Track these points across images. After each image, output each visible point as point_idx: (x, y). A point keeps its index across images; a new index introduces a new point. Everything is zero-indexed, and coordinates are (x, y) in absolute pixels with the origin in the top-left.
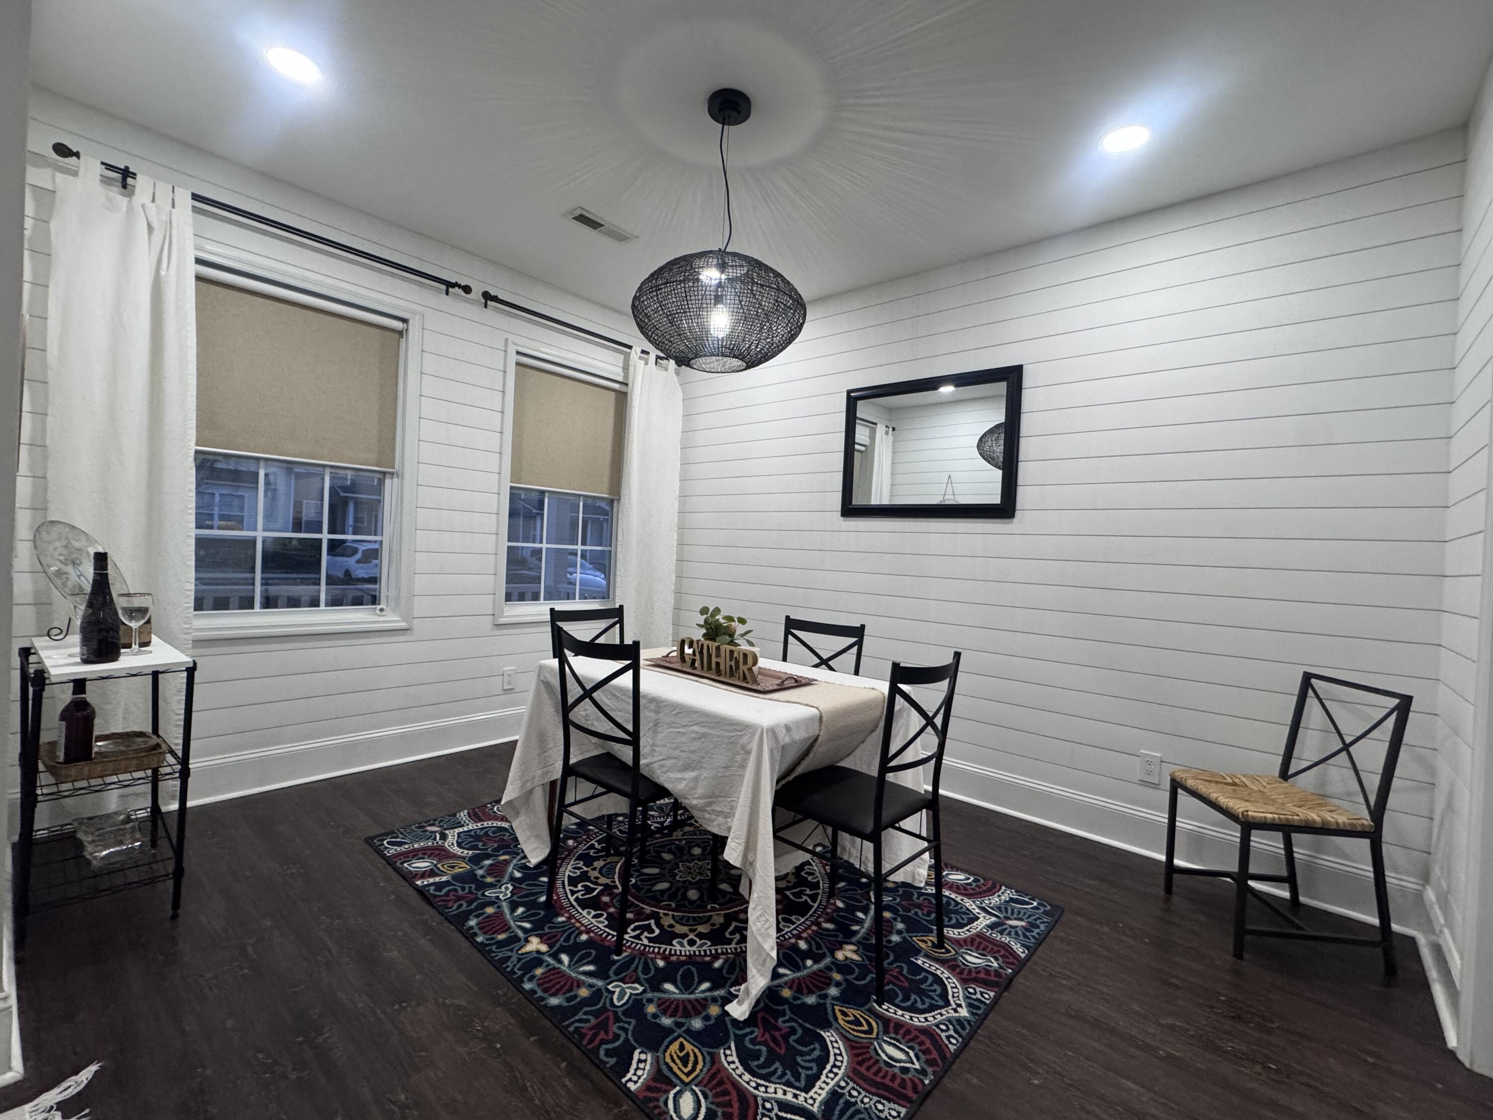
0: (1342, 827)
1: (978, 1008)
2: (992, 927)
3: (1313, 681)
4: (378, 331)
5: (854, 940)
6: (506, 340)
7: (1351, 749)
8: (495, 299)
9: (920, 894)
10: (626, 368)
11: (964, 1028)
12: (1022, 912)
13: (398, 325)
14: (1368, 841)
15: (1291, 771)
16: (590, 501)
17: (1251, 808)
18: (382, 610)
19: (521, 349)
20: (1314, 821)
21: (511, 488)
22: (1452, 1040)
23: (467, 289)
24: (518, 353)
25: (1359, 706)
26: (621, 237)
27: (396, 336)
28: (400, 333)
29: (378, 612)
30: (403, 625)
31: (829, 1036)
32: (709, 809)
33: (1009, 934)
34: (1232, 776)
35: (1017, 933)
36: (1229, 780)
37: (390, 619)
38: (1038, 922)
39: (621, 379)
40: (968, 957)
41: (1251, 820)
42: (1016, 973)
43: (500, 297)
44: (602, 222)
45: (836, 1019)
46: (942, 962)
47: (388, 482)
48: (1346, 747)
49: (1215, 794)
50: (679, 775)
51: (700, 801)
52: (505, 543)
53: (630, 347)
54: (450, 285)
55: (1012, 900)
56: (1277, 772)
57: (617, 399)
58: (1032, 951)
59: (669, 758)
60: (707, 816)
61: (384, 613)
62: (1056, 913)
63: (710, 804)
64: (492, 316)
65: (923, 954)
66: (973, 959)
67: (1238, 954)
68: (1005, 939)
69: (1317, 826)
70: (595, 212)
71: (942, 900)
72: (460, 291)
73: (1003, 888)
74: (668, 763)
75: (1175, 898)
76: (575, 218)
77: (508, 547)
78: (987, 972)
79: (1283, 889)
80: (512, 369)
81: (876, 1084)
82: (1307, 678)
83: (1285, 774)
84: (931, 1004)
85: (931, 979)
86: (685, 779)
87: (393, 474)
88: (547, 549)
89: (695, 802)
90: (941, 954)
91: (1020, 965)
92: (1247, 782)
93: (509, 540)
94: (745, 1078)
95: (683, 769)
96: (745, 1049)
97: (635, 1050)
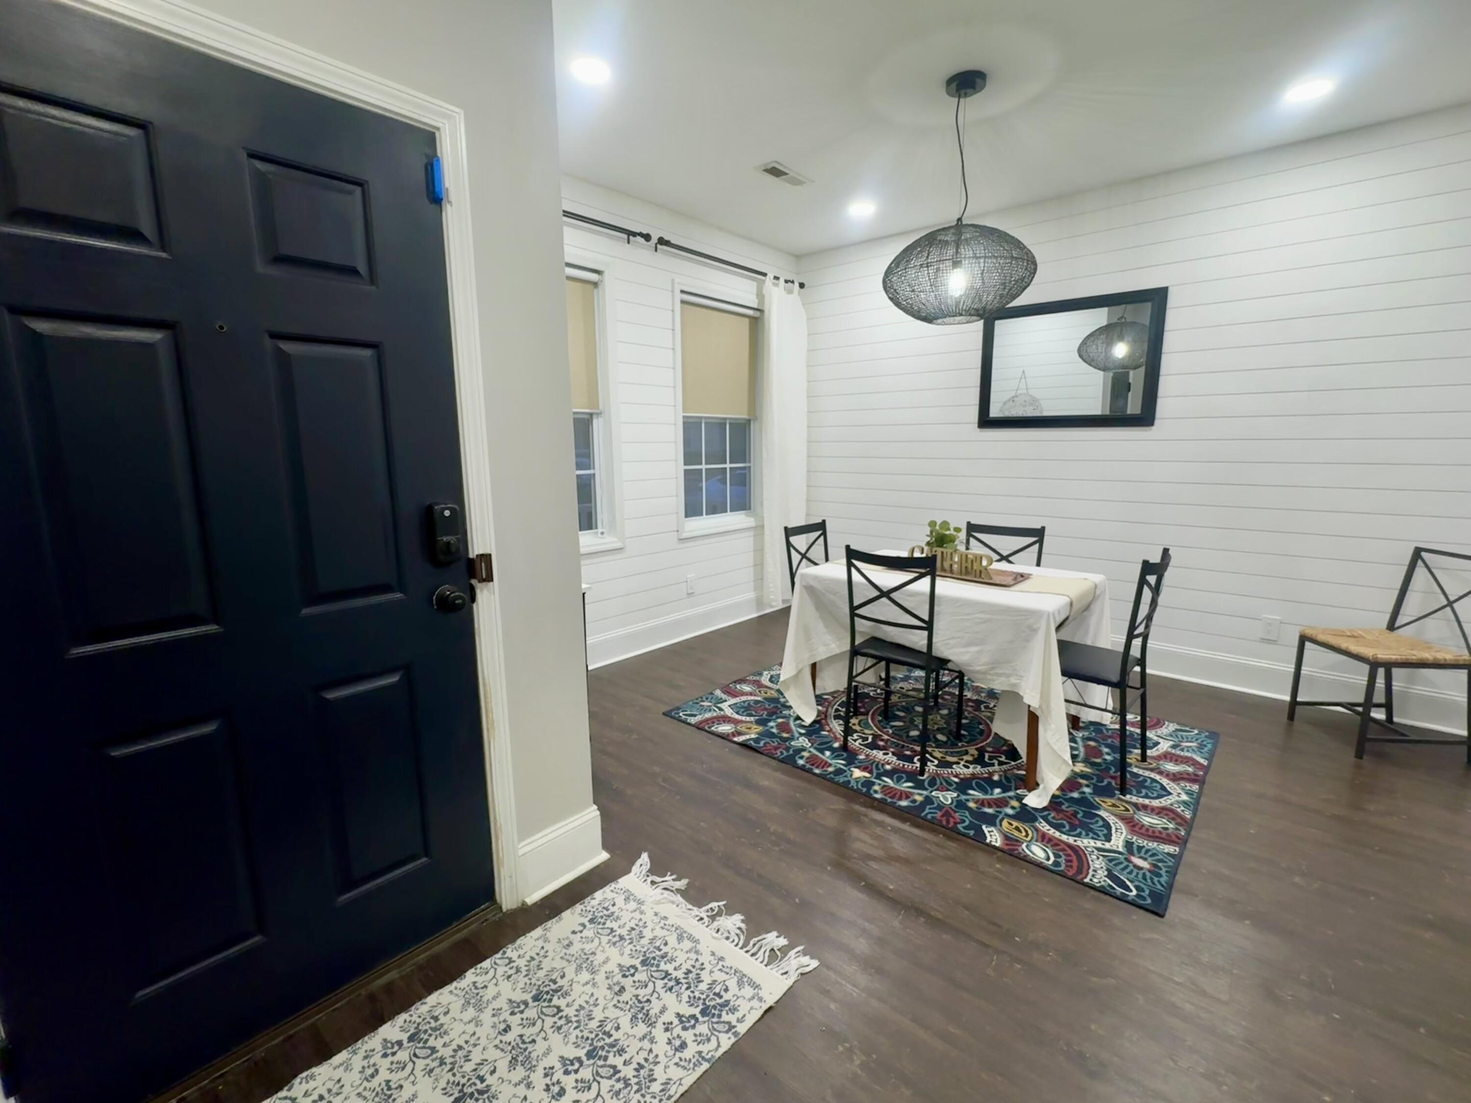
0: (1448, 662)
1: (1192, 795)
2: (1174, 747)
3: (1423, 554)
4: (579, 284)
5: (1080, 759)
6: (673, 281)
7: (1455, 605)
8: (667, 243)
9: (1108, 730)
10: (760, 296)
11: (1190, 806)
12: (1190, 737)
13: (593, 277)
14: (1466, 671)
15: (1397, 624)
16: (733, 421)
17: (1379, 652)
18: (602, 533)
19: (686, 289)
20: (1428, 659)
21: (684, 417)
23: (647, 237)
24: (682, 292)
25: (1460, 572)
26: (796, 182)
27: (591, 287)
28: (595, 284)
29: (600, 535)
30: (619, 545)
31: (1102, 813)
32: (991, 672)
33: (1188, 751)
34: (1350, 631)
35: (1193, 750)
36: (1349, 634)
37: (609, 541)
38: (1205, 743)
39: (755, 306)
40: (1166, 766)
41: (1380, 661)
42: (1206, 774)
43: (673, 242)
44: (786, 171)
45: (1101, 805)
46: (1152, 770)
47: (595, 421)
48: (1450, 604)
49: (1344, 644)
50: (964, 650)
51: (983, 667)
52: (682, 467)
53: (765, 275)
54: (631, 234)
55: (1177, 730)
56: (1385, 625)
57: (750, 324)
58: (1210, 759)
59: (953, 638)
60: (989, 677)
61: (604, 535)
62: (1214, 736)
63: (993, 668)
64: (665, 259)
65: (1133, 766)
66: (1171, 767)
67: (1359, 755)
68: (1189, 755)
69: (1430, 662)
70: (785, 162)
71: (1126, 733)
72: (641, 240)
73: (1167, 723)
74: (952, 642)
75: (1296, 722)
76: (766, 171)
77: (685, 471)
78: (1188, 774)
79: (1381, 713)
80: (678, 305)
81: (1149, 836)
82: (1417, 553)
83: (1392, 626)
84: (1158, 795)
85: (1149, 781)
86: (968, 652)
87: (598, 414)
88: (706, 469)
89: (978, 668)
90: (1145, 765)
91: (1206, 769)
92: (1364, 635)
93: (685, 464)
94: (1064, 837)
95: (969, 645)
96: (1052, 822)
97: (981, 826)
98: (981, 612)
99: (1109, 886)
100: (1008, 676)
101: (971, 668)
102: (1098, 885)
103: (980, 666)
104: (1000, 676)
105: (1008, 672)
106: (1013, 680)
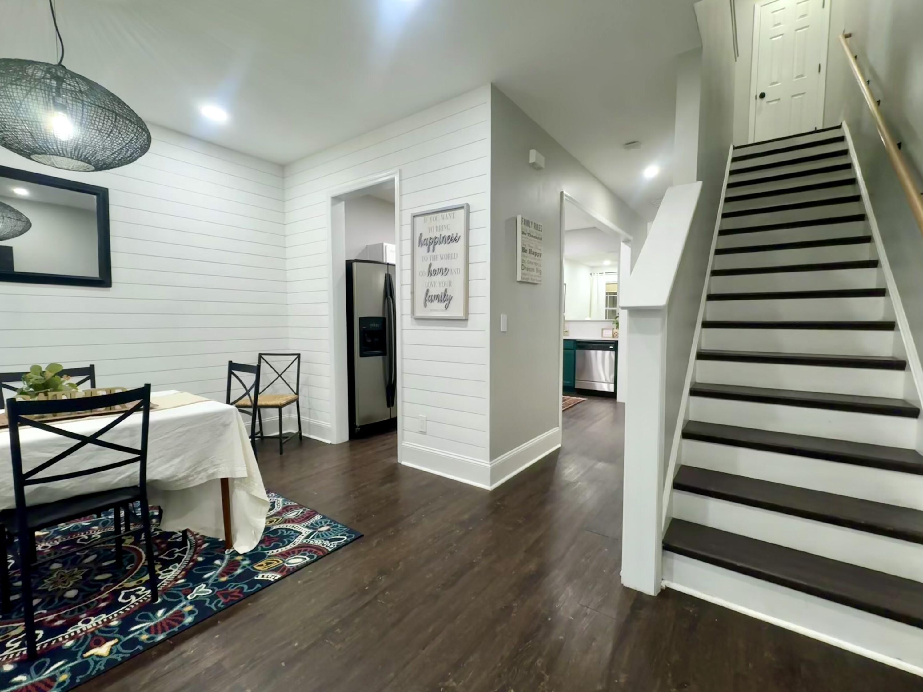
22: (329, 442)
48: (280, 376)
50: (167, 466)
82: (260, 356)
94: (288, 547)
95: (172, 458)
96: (270, 548)
97: (254, 579)
98: (180, 427)
99: (338, 543)
100: (205, 470)
101: (175, 479)
102: (335, 547)
103: (183, 473)
104: (199, 473)
105: (206, 466)
106: (211, 471)
